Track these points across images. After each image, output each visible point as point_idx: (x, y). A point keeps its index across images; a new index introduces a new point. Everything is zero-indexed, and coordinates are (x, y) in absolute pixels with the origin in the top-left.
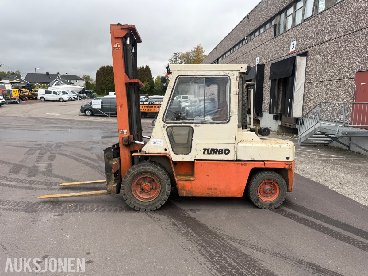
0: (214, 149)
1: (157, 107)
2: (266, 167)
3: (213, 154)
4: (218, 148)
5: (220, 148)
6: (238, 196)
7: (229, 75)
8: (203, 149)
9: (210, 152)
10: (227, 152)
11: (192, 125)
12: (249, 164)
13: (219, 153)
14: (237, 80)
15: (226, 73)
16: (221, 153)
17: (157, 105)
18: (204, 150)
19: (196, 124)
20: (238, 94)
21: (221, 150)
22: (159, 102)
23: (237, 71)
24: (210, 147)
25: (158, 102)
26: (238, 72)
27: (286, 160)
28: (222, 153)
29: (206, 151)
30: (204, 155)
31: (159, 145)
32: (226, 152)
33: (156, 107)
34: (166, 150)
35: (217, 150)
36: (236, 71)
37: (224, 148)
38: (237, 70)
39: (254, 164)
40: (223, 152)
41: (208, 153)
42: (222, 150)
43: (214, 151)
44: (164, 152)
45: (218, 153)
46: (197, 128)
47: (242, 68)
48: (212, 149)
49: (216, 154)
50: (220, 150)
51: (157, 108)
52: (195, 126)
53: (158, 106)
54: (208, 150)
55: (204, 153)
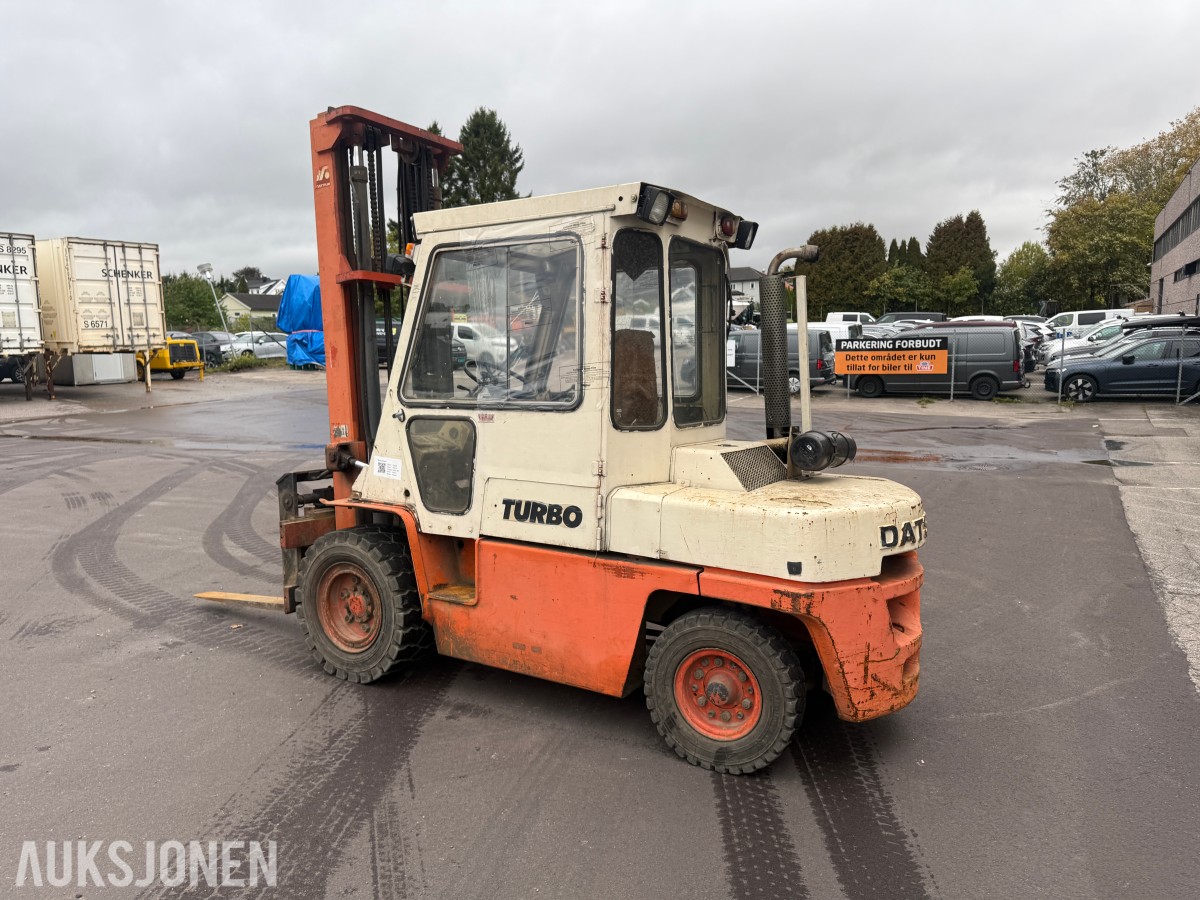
0: (536, 505)
1: (921, 357)
2: (705, 592)
3: (533, 520)
4: (547, 502)
5: (553, 503)
6: (609, 691)
7: (578, 230)
8: (505, 502)
9: (522, 513)
10: (573, 517)
11: (474, 415)
12: (642, 574)
13: (549, 521)
14: (604, 247)
15: (568, 225)
16: (554, 518)
17: (922, 348)
18: (508, 503)
19: (484, 412)
20: (608, 299)
21: (555, 511)
22: (929, 339)
23: (603, 211)
24: (525, 495)
25: (925, 339)
26: (608, 215)
27: (786, 575)
28: (557, 522)
29: (513, 507)
30: (506, 521)
31: (392, 477)
32: (570, 516)
33: (918, 358)
34: (407, 493)
35: (543, 507)
36: (602, 214)
37: (565, 504)
38: (603, 208)
39: (662, 574)
40: (562, 515)
41: (519, 518)
42: (559, 508)
43: (533, 512)
44: (401, 499)
45: (545, 517)
46: (488, 425)
47: (621, 199)
48: (528, 504)
49: (541, 521)
50: (552, 507)
51: (922, 362)
52: (483, 418)
53: (924, 353)
54: (519, 505)
55: (506, 516)
